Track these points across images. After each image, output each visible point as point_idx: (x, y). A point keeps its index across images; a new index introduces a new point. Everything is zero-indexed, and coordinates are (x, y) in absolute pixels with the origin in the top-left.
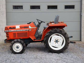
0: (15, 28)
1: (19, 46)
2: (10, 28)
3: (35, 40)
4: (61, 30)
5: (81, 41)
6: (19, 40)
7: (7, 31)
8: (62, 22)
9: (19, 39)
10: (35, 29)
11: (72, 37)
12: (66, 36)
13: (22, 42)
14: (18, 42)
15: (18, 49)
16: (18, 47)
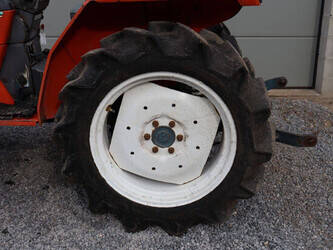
4: (203, 36)
5: (312, 87)
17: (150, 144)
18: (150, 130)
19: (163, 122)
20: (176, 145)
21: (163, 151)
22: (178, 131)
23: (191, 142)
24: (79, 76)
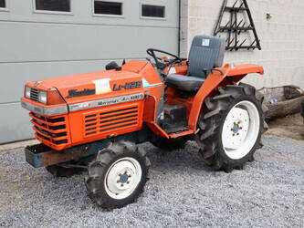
1: (129, 173)
7: (63, 108)
15: (125, 186)
16: (124, 178)
18: (233, 126)
20: (239, 131)
22: (240, 125)
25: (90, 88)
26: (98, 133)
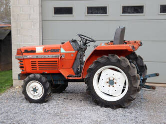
0: (35, 51)
1: (37, 88)
2: (26, 51)
3: (69, 78)
6: (38, 76)
7: (21, 57)
8: (135, 42)
9: (38, 73)
10: (72, 55)
11: (157, 75)
12: (129, 72)
13: (44, 79)
14: (35, 79)
15: (36, 94)
16: (35, 90)
17: (108, 84)
18: (108, 80)
19: (111, 79)
20: (114, 85)
21: (111, 86)
22: (115, 81)
23: (118, 84)
24: (92, 66)
25: (34, 50)
26: (38, 70)
